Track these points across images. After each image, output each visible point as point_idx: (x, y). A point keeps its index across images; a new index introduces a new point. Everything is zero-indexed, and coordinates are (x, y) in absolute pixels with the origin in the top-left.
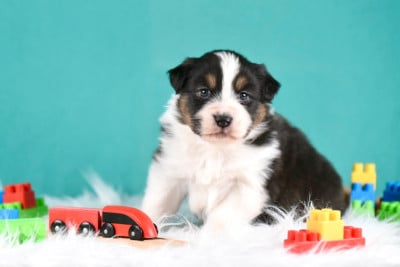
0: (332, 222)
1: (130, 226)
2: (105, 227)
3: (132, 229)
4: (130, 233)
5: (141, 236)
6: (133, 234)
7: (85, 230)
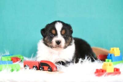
0: (110, 67)
1: (48, 67)
2: (41, 67)
3: (49, 68)
4: (48, 69)
5: (51, 70)
6: (49, 69)
7: (35, 68)
